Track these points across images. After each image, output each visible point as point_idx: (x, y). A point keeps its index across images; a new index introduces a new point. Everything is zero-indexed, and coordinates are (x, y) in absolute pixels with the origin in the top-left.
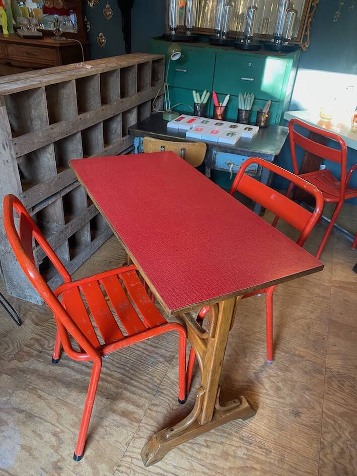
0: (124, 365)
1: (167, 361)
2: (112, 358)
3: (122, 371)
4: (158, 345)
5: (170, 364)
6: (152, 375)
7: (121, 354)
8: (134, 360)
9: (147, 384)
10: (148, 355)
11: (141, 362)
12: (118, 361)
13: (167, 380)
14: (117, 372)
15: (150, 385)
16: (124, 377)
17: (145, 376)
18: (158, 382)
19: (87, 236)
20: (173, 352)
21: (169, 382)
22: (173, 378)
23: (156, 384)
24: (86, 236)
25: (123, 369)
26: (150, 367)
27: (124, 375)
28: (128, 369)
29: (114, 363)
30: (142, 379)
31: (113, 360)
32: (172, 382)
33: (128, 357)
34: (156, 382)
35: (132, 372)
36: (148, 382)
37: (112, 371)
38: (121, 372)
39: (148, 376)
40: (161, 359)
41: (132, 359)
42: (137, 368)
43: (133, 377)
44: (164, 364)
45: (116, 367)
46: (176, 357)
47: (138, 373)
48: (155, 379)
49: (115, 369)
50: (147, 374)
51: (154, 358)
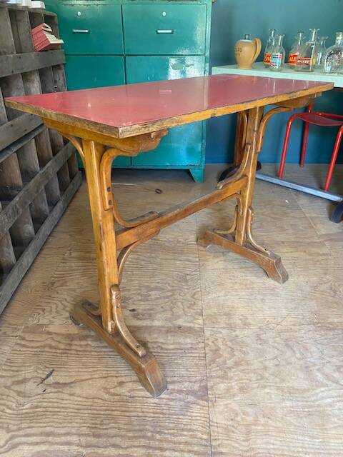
0: (140, 430)
1: (201, 398)
2: (116, 426)
3: (143, 442)
4: (176, 379)
5: (207, 401)
6: (190, 430)
7: (128, 414)
8: (152, 415)
9: (190, 448)
10: (168, 399)
11: (163, 414)
12: (130, 427)
13: (216, 429)
14: (135, 447)
15: (196, 448)
16: (151, 451)
17: (182, 435)
18: (204, 437)
19: (9, 253)
20: (201, 381)
21: (220, 430)
22: (223, 422)
23: (204, 442)
24: (7, 255)
25: (143, 437)
26: (181, 417)
27: (149, 447)
28: (149, 434)
29: (123, 433)
30: (180, 443)
31: (119, 429)
32: (225, 428)
33: (140, 414)
34: (201, 439)
35: (158, 437)
36: (191, 444)
37: (126, 448)
38: (142, 444)
39: (185, 433)
40: (191, 398)
41: (149, 415)
42: (163, 427)
43: (165, 445)
44: (198, 404)
45: (130, 438)
46: (209, 387)
47: (168, 433)
48: (199, 435)
49: (129, 443)
50: (183, 430)
51: (180, 400)
